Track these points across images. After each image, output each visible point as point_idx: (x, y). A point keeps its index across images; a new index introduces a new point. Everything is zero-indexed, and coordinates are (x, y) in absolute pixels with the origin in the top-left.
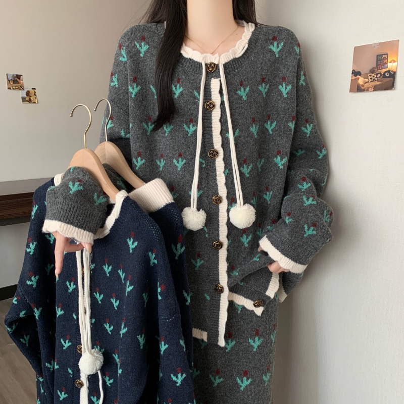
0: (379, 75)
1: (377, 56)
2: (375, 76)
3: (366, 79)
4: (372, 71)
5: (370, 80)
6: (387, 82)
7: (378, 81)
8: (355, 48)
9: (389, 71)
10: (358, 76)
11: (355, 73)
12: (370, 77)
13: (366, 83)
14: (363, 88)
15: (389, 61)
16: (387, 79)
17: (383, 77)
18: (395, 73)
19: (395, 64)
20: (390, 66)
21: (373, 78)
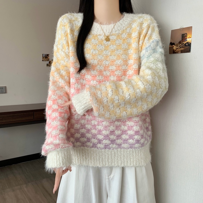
0: (183, 45)
1: (182, 35)
2: (181, 45)
3: (177, 47)
4: (180, 43)
5: (179, 47)
6: (187, 48)
7: (182, 48)
8: (172, 31)
9: (188, 43)
10: (173, 45)
11: (172, 44)
12: (179, 46)
13: (177, 49)
14: (175, 51)
15: (188, 38)
16: (187, 47)
17: (185, 46)
18: (191, 44)
19: (190, 39)
20: (188, 40)
21: (180, 46)
